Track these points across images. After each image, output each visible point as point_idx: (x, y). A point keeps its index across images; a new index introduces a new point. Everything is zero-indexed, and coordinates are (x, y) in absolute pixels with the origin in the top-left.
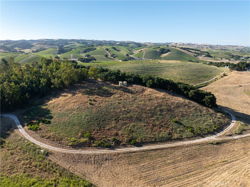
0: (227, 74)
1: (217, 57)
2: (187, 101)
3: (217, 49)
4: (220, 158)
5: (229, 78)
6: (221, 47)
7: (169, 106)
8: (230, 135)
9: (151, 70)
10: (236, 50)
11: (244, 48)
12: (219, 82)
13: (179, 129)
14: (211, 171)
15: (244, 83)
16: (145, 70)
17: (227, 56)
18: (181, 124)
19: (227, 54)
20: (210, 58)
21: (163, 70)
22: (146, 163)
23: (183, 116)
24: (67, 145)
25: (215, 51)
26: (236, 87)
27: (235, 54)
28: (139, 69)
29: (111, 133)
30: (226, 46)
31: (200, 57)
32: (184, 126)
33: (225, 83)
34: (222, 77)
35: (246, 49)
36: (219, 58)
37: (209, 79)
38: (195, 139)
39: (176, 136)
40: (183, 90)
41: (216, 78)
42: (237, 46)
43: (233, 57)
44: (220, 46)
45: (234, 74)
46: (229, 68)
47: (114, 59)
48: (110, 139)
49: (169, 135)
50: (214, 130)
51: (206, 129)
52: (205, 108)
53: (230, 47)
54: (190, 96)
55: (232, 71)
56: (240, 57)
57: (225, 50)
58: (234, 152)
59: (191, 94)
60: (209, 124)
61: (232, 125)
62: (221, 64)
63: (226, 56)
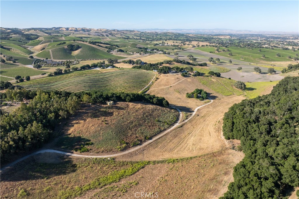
0: (159, 78)
2: (155, 106)
4: (186, 133)
5: (161, 81)
7: (148, 112)
8: (184, 121)
9: (99, 82)
12: (155, 85)
13: (161, 125)
14: (187, 139)
15: (172, 84)
16: (93, 82)
18: (160, 121)
20: (122, 53)
21: (109, 80)
22: (160, 145)
23: (158, 116)
24: (118, 151)
26: (169, 88)
27: (140, 46)
28: (88, 82)
29: (133, 137)
31: (114, 53)
32: (163, 122)
33: (160, 86)
35: (143, 35)
36: (130, 52)
37: (148, 83)
38: (171, 128)
39: (162, 129)
40: (149, 100)
41: (152, 81)
44: (117, 31)
45: (163, 77)
47: (15, 64)
48: (136, 140)
49: (159, 129)
50: (176, 120)
51: (172, 121)
52: (165, 108)
54: (155, 103)
55: (160, 74)
58: (189, 129)
59: (155, 101)
60: (172, 117)
61: (181, 115)
63: (135, 49)
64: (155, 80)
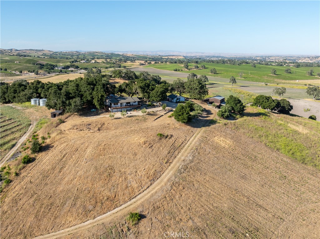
0: (48, 141)
1: (10, 68)
3: (10, 55)
5: (62, 163)
6: (18, 52)
10: (43, 57)
11: (53, 53)
12: (15, 201)
15: (142, 188)
17: (31, 65)
19: (29, 61)
25: (7, 58)
27: (44, 63)
30: (25, 50)
34: (29, 161)
35: (57, 55)
36: (15, 70)
42: (42, 50)
43: (43, 68)
44: (15, 51)
46: (49, 106)
53: (32, 51)
55: (62, 117)
56: (54, 66)
57: (25, 56)
62: (15, 92)
63: (28, 65)
64: (23, 155)
